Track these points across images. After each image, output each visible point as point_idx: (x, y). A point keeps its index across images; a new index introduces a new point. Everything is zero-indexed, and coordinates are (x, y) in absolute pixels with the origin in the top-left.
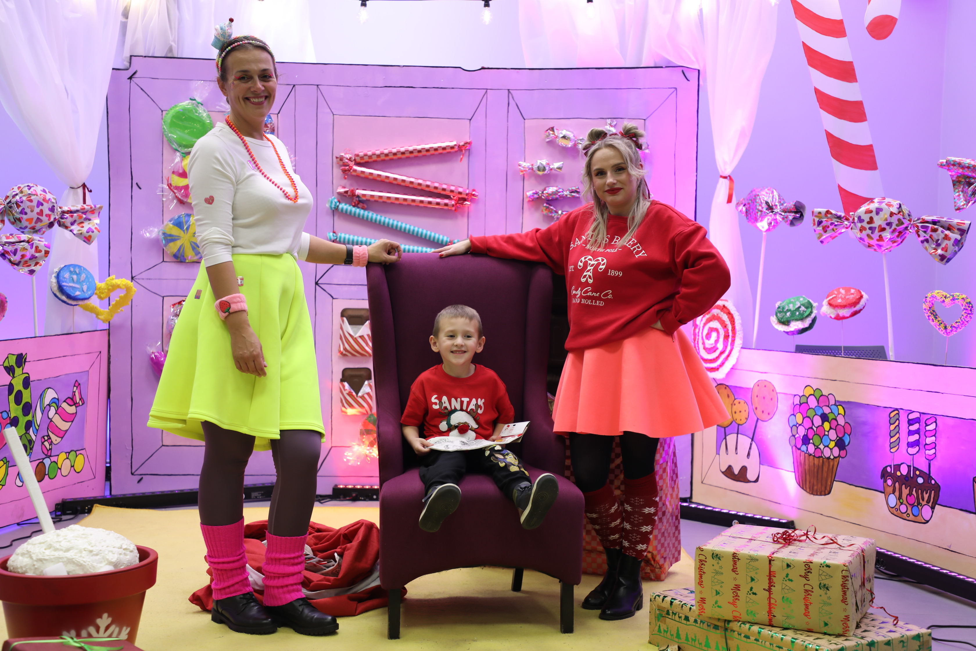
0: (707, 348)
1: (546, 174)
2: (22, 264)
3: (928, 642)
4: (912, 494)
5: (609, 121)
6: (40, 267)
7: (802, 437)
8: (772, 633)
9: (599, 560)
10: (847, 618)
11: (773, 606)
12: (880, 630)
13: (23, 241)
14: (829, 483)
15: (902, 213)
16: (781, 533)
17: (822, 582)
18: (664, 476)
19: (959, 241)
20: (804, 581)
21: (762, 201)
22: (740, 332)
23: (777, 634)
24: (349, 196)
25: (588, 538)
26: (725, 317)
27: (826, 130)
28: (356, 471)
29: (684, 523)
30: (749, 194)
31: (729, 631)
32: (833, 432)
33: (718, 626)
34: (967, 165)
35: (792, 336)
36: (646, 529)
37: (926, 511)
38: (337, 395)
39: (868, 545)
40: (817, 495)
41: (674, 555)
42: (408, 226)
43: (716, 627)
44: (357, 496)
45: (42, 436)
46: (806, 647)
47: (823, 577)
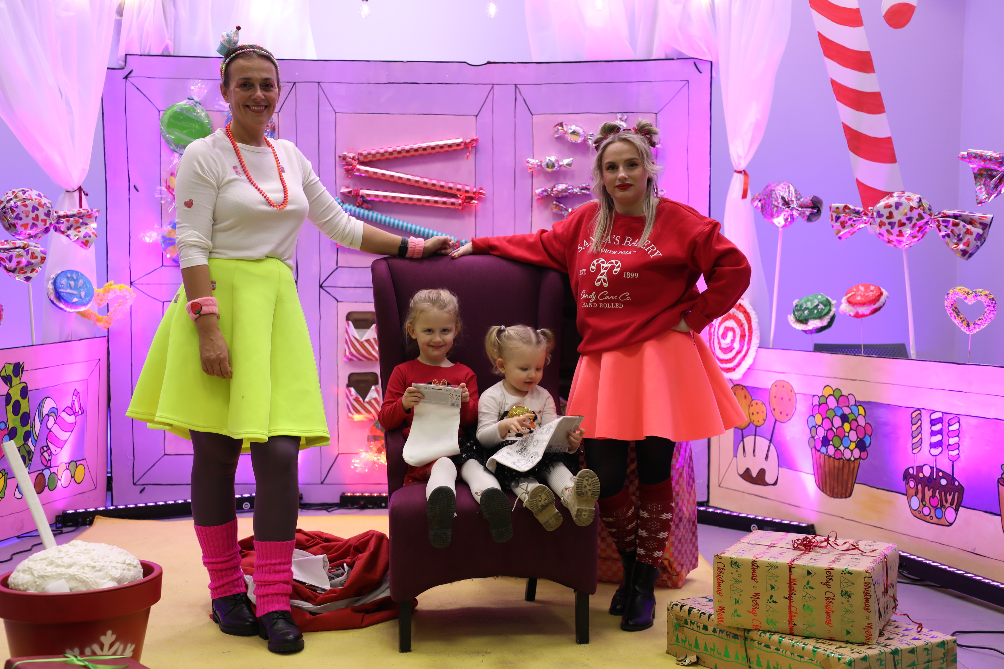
0: (723, 348)
1: (555, 171)
2: (17, 271)
3: (953, 649)
4: (935, 496)
5: (619, 116)
6: (37, 274)
7: (821, 439)
8: (793, 642)
9: (615, 568)
10: (870, 626)
11: (794, 614)
12: (903, 638)
13: (19, 247)
14: (850, 486)
15: (922, 208)
16: (801, 538)
17: (844, 589)
18: (681, 480)
19: (981, 235)
20: (825, 588)
21: (778, 196)
22: (756, 331)
23: (798, 643)
24: (353, 196)
25: (603, 546)
26: (741, 316)
27: (843, 123)
28: (363, 478)
29: (702, 529)
30: (765, 189)
31: (749, 640)
32: (853, 433)
33: (737, 635)
34: (989, 157)
35: (810, 335)
36: (663, 535)
37: (950, 513)
38: (343, 401)
39: (890, 551)
40: (837, 497)
41: (691, 562)
42: (414, 227)
43: (736, 636)
44: (365, 504)
45: (41, 446)
46: (828, 656)
47: (845, 585)
